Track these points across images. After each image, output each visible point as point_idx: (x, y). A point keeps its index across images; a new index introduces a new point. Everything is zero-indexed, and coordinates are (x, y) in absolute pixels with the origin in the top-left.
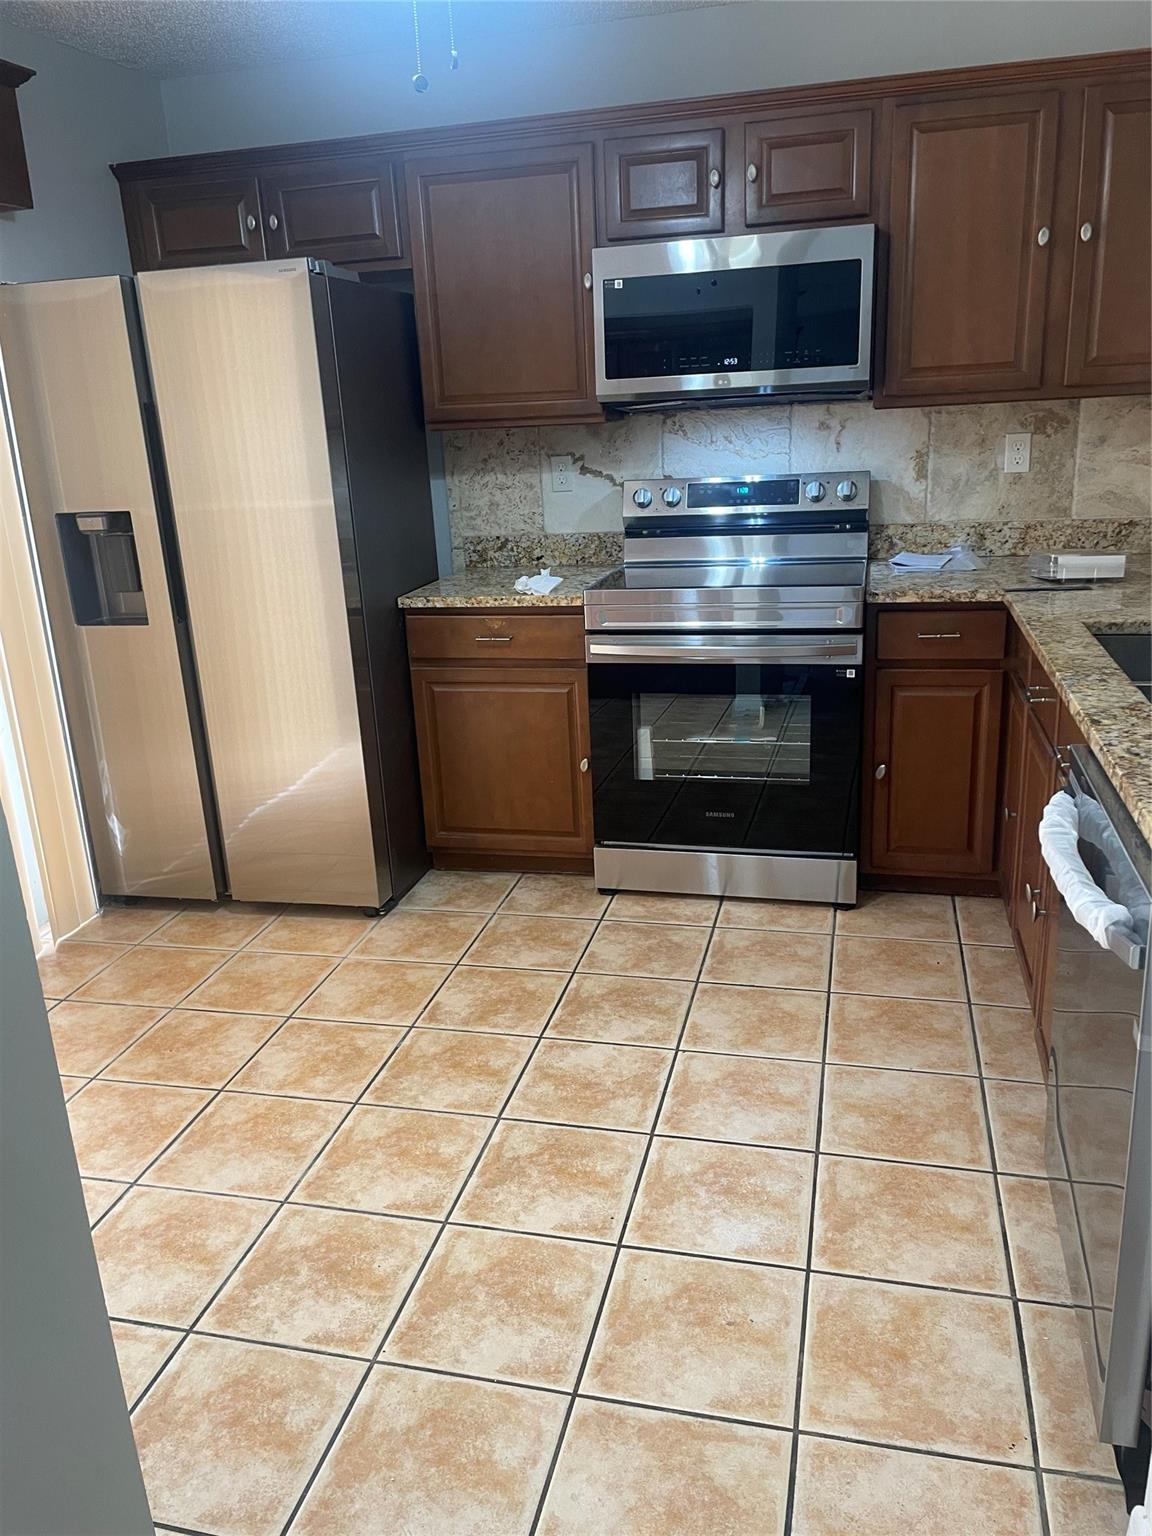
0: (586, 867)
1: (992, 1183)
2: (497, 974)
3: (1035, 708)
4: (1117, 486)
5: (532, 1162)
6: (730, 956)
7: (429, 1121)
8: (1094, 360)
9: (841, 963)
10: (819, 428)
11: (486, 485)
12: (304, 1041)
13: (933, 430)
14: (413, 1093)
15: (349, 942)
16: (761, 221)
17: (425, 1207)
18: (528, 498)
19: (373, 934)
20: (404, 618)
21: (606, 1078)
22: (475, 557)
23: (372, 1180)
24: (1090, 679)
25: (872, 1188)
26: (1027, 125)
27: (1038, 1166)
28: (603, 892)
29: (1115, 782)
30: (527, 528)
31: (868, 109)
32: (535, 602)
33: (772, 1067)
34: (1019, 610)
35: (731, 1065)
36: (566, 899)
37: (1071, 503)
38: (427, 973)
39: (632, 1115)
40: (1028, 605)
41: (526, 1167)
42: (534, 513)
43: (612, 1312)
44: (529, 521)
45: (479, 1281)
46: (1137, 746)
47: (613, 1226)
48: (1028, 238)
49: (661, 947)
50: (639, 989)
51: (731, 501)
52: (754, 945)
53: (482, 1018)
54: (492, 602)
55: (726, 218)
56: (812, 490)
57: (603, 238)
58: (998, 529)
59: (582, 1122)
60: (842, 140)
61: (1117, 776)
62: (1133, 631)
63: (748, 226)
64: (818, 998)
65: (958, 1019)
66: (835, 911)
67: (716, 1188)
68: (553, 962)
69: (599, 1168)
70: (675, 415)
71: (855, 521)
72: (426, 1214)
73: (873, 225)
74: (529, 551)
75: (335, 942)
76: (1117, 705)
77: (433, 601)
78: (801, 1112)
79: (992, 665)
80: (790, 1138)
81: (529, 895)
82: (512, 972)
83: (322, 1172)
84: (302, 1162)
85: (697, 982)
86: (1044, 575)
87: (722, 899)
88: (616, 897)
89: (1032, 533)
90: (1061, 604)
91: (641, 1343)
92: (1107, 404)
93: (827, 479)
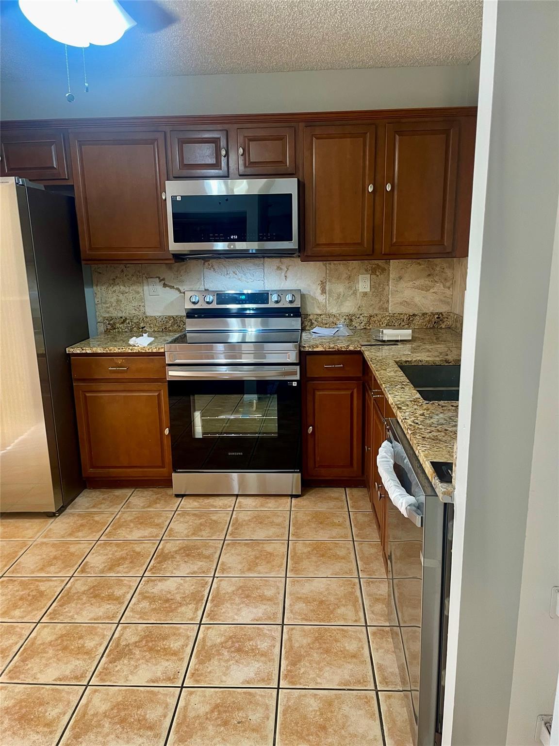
0: (168, 483)
1: (365, 632)
2: (120, 544)
3: (375, 399)
4: (407, 299)
5: (136, 646)
6: (241, 525)
7: (80, 629)
8: (394, 243)
9: (294, 526)
10: (277, 269)
11: (115, 291)
12: (9, 589)
13: (328, 272)
14: (71, 614)
15: (38, 532)
16: (246, 173)
17: (76, 678)
18: (137, 298)
19: (51, 527)
20: (70, 358)
21: (177, 595)
22: (109, 327)
23: (46, 665)
24: (397, 387)
25: (309, 640)
26: (362, 139)
27: (386, 621)
28: (177, 496)
29: (408, 437)
30: (137, 313)
31: (293, 127)
32: (140, 350)
33: (261, 581)
34: (367, 354)
35: (240, 582)
36: (158, 501)
37: (388, 306)
38: (82, 546)
39: (190, 615)
40: (371, 352)
41: (133, 649)
42: (140, 306)
43: (178, 724)
44: (137, 309)
45: (105, 716)
46: (417, 419)
47: (179, 677)
48: (365, 189)
49: (206, 523)
50: (194, 546)
51: (237, 302)
52: (253, 519)
53: (111, 569)
54: (117, 350)
55: (230, 171)
56: (275, 298)
57: (171, 176)
58: (358, 317)
59: (163, 621)
60: (282, 140)
61: (409, 433)
62: (416, 364)
63: (240, 175)
64: (283, 544)
65: (348, 549)
66: (291, 499)
67: (233, 649)
68: (150, 535)
69: (172, 646)
70: (209, 261)
71: (295, 312)
72: (77, 682)
73: (297, 179)
74: (138, 324)
75: (30, 532)
76: (408, 400)
77: (86, 350)
78: (275, 604)
79: (357, 379)
80: (270, 618)
81: (138, 500)
82: (127, 542)
83: (17, 663)
84: (6, 659)
85: (225, 540)
86: (378, 338)
87: (237, 496)
88: (184, 498)
89: (373, 319)
90: (385, 352)
91: (193, 740)
92: (401, 263)
93: (281, 293)
